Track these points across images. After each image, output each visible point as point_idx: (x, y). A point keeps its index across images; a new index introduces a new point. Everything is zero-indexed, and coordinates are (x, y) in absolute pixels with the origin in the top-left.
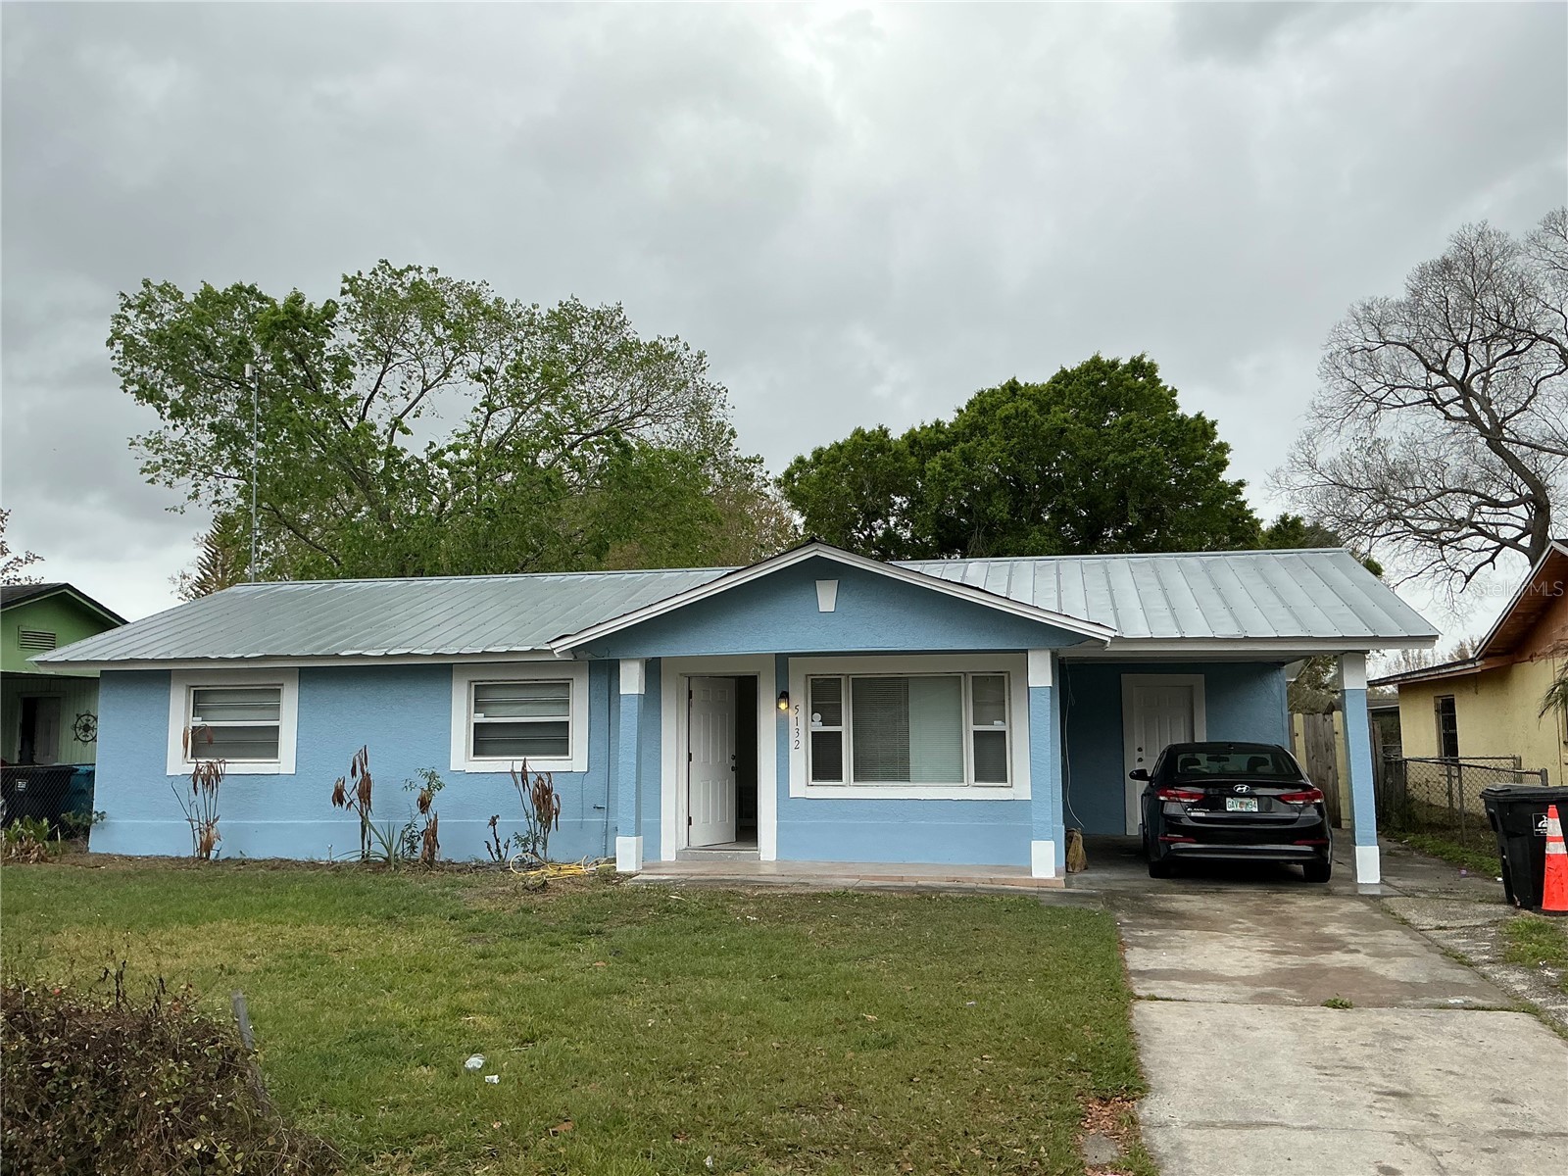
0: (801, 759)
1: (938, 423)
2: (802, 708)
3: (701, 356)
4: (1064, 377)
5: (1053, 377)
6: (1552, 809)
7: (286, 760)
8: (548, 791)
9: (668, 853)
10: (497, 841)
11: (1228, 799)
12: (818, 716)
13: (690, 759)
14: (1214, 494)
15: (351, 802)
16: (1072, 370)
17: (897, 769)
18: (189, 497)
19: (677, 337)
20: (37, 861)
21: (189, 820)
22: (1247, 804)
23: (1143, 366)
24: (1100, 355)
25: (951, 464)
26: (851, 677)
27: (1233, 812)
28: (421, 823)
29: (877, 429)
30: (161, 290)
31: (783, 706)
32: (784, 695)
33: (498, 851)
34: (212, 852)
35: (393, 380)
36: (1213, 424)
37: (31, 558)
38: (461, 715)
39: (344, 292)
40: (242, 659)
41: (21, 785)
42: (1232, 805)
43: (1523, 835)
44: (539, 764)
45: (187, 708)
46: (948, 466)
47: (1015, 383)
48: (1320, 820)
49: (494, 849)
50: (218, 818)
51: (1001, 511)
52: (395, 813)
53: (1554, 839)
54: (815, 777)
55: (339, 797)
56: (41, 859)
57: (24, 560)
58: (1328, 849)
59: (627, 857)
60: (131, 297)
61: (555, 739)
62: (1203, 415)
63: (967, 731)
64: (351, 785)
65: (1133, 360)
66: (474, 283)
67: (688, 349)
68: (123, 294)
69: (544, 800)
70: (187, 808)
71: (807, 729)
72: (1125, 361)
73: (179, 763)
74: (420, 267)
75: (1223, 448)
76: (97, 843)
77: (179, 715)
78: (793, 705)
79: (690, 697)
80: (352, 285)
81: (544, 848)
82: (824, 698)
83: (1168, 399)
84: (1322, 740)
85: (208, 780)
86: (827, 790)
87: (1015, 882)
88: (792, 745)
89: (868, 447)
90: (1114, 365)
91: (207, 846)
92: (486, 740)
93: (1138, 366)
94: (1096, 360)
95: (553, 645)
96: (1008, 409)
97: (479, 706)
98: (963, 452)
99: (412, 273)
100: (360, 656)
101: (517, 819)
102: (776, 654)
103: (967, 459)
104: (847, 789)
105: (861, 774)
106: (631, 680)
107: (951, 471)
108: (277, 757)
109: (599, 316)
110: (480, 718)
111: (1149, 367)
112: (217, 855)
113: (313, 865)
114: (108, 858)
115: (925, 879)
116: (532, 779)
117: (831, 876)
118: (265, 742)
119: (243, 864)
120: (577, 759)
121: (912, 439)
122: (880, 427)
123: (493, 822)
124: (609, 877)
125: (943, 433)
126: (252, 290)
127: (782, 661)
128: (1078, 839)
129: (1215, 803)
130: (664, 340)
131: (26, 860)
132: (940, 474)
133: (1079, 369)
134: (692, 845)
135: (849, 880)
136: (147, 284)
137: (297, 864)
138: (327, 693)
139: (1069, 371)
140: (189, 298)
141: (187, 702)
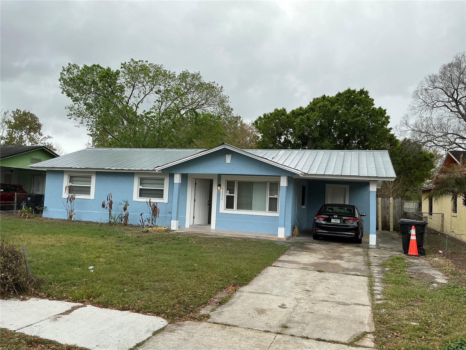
0: (223, 202)
1: (301, 108)
2: (224, 189)
3: (222, 87)
4: (339, 95)
5: (337, 95)
6: (413, 227)
7: (92, 196)
8: (155, 207)
9: (187, 226)
10: (143, 220)
11: (332, 219)
12: (228, 191)
13: (195, 201)
14: (381, 132)
15: (107, 207)
16: (342, 93)
17: (249, 207)
19: (215, 82)
20: (28, 218)
21: (66, 210)
22: (337, 221)
23: (364, 92)
24: (350, 88)
25: (303, 120)
26: (238, 181)
27: (333, 223)
28: (124, 214)
29: (282, 109)
30: (73, 66)
31: (219, 188)
32: (219, 185)
33: (143, 222)
34: (72, 218)
35: (136, 92)
36: (385, 110)
37: (49, 137)
38: (136, 186)
39: (122, 68)
41: (29, 199)
42: (333, 221)
43: (406, 234)
44: (154, 200)
45: (68, 181)
46: (302, 120)
47: (325, 96)
48: (357, 226)
49: (142, 222)
50: (74, 210)
51: (316, 135)
52: (118, 210)
53: (413, 235)
54: (226, 208)
55: (103, 206)
56: (29, 218)
57: (47, 138)
58: (359, 235)
59: (174, 226)
60: (65, 68)
61: (159, 194)
62: (381, 107)
63: (267, 197)
64: (107, 203)
65: (361, 90)
66: (159, 65)
67: (218, 85)
68: (63, 67)
69: (155, 210)
70: (66, 206)
71: (225, 195)
72: (358, 90)
73: (65, 195)
74: (143, 61)
75: (388, 117)
76: (45, 215)
77: (66, 182)
78: (222, 188)
79: (196, 184)
80: (124, 65)
81: (155, 222)
82: (230, 186)
83: (371, 102)
84: (386, 206)
85: (71, 199)
86: (230, 211)
87: (273, 238)
88: (221, 199)
89: (280, 114)
90: (354, 91)
91: (71, 217)
92: (142, 193)
93: (362, 92)
94: (349, 90)
95: (156, 169)
96: (321, 104)
97: (141, 184)
98: (307, 116)
99: (141, 62)
101: (147, 214)
102: (218, 174)
103: (308, 119)
104: (235, 211)
105: (239, 208)
106: (177, 179)
107: (302, 122)
108: (90, 195)
109: (193, 75)
110: (141, 187)
111: (366, 92)
112: (74, 219)
113: (97, 223)
114: (47, 218)
115: (249, 236)
116: (152, 204)
117: (225, 234)
118: (86, 190)
119: (80, 222)
120: (165, 199)
121: (293, 112)
122: (283, 108)
123: (141, 215)
124: (168, 230)
125: (302, 110)
126: (98, 66)
127: (219, 176)
128: (296, 228)
129: (329, 220)
130: (211, 82)
131: (25, 218)
132: (299, 123)
133: (344, 93)
134: (194, 224)
135: (228, 235)
136: (69, 64)
137: (93, 223)
138: (103, 178)
139: (341, 93)
140: (81, 69)
141: (68, 179)
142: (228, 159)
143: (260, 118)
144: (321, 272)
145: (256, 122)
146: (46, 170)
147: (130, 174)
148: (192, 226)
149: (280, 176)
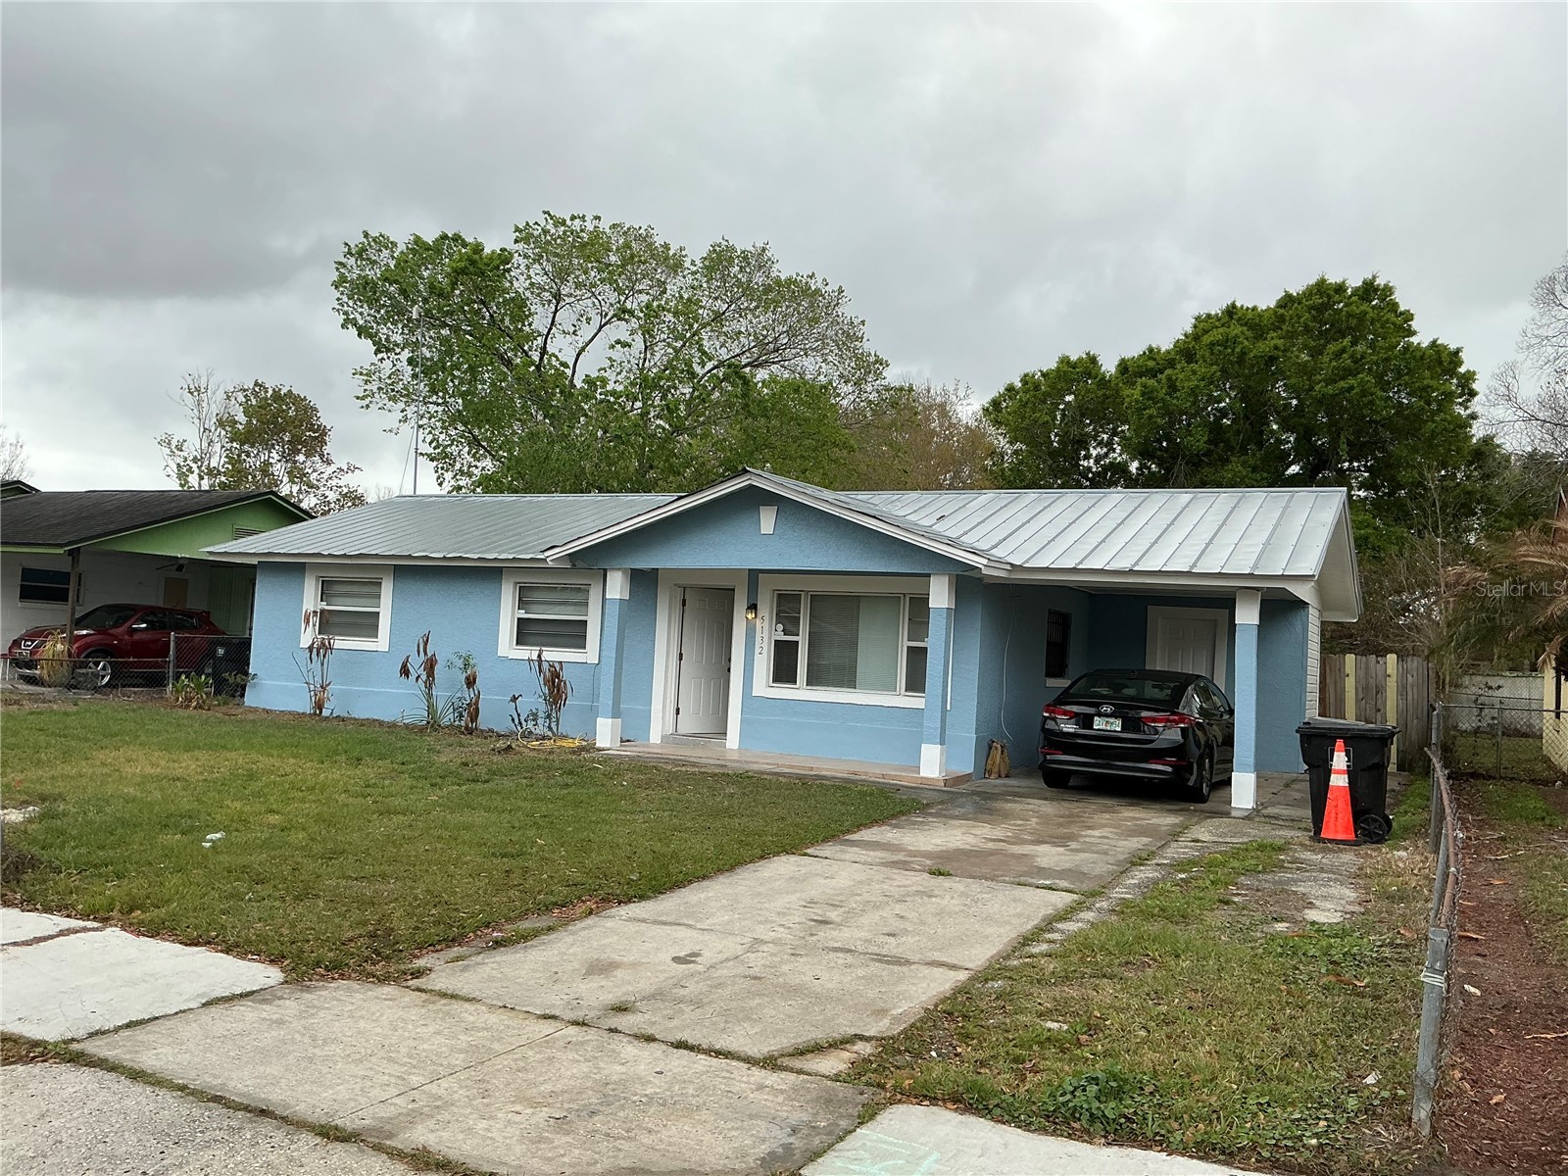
0: (764, 664)
1: (1151, 350)
2: (767, 619)
3: (841, 291)
4: (1287, 301)
5: (1279, 301)
6: (1340, 743)
7: (382, 642)
8: (556, 675)
9: (655, 737)
10: (519, 715)
11: (1096, 718)
12: (780, 627)
13: (681, 659)
14: (1436, 427)
15: (419, 676)
16: (1298, 294)
17: (846, 678)
18: (400, 421)
19: (813, 274)
20: (195, 708)
21: (307, 683)
22: (1112, 724)
23: (1376, 290)
24: (1326, 277)
25: (1152, 392)
26: (810, 594)
27: (1099, 730)
28: (468, 695)
29: (1084, 356)
30: (374, 240)
31: (750, 616)
32: (753, 607)
33: (520, 723)
34: (324, 710)
35: (566, 317)
36: (1458, 351)
38: (508, 613)
39: (516, 241)
40: (345, 556)
41: (221, 651)
42: (1099, 724)
43: (1319, 766)
44: (552, 655)
45: (316, 595)
46: (1148, 394)
47: (1233, 305)
48: (1182, 741)
49: (517, 721)
50: (330, 683)
51: (1198, 441)
52: (448, 689)
53: (1338, 772)
54: (775, 680)
55: (405, 671)
56: (199, 707)
57: (346, 470)
58: (1192, 774)
59: (606, 735)
60: (352, 246)
61: (574, 634)
62: (1439, 342)
63: (902, 646)
64: (417, 664)
65: (1365, 282)
66: (640, 228)
67: (827, 284)
68: (346, 244)
69: (555, 685)
70: (304, 670)
71: (770, 638)
72: (1355, 282)
73: (308, 636)
74: (584, 216)
75: (1470, 376)
76: (251, 699)
77: (310, 599)
78: (760, 615)
79: (684, 604)
80: (524, 235)
81: (557, 725)
82: (786, 609)
83: (1403, 323)
84: (1372, 682)
85: (321, 650)
86: (784, 692)
87: (905, 779)
88: (758, 650)
89: (1077, 372)
90: (1340, 288)
91: (319, 706)
92: (526, 632)
93: (1369, 289)
94: (1322, 282)
95: (547, 554)
96: (1216, 335)
97: (522, 604)
98: (1169, 379)
99: (577, 222)
100: (461, 558)
101: (533, 700)
102: (749, 570)
103: (1172, 387)
104: (800, 692)
105: (813, 680)
106: (617, 586)
107: (1150, 398)
108: (376, 637)
109: (745, 257)
110: (522, 614)
111: (1383, 290)
112: (332, 713)
113: (393, 726)
114: (255, 710)
115: (827, 770)
116: (545, 666)
117: (756, 763)
118: (367, 625)
119: (343, 721)
120: (590, 654)
121: (1124, 366)
122: (1088, 354)
123: (514, 699)
124: (590, 748)
125: (1155, 359)
126: (457, 238)
127: (754, 575)
128: (996, 748)
129: (1086, 721)
130: (802, 277)
131: (188, 707)
132: (1137, 401)
133: (1304, 293)
134: (679, 732)
136: (366, 235)
137: (381, 723)
138: (414, 586)
139: (1295, 294)
140: (401, 247)
141: (317, 589)
142: (767, 520)
143: (1010, 389)
144: (941, 874)
145: (996, 403)
146: (254, 561)
147: (487, 574)
148: (673, 738)
149: (929, 575)
